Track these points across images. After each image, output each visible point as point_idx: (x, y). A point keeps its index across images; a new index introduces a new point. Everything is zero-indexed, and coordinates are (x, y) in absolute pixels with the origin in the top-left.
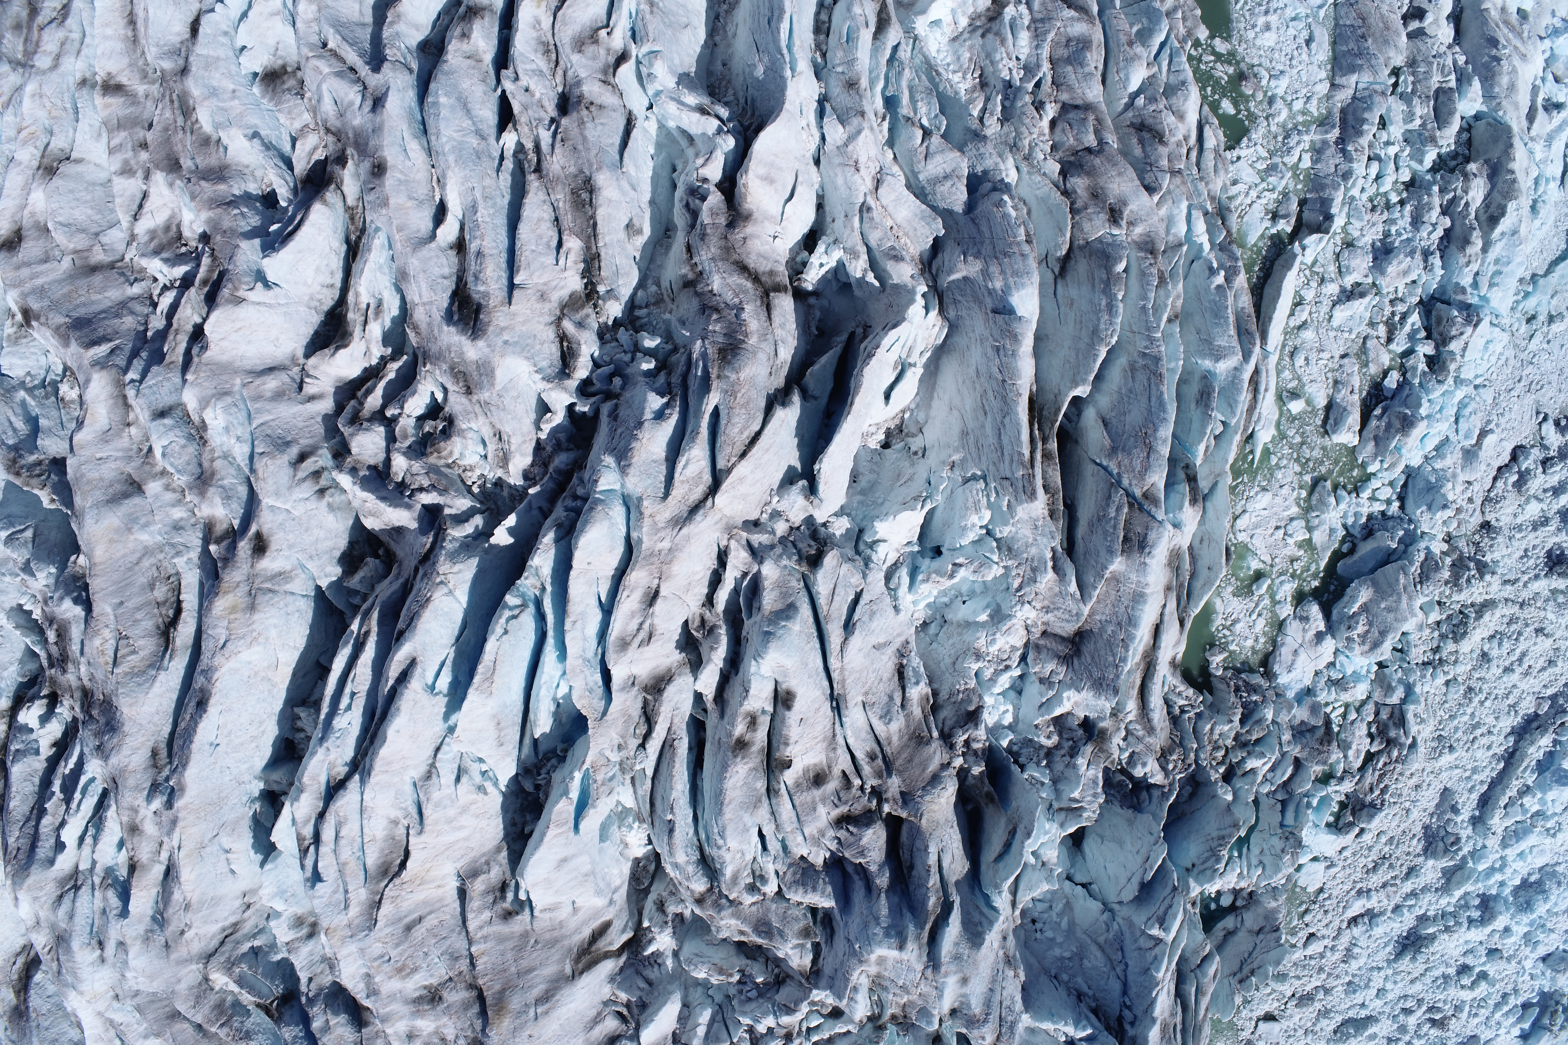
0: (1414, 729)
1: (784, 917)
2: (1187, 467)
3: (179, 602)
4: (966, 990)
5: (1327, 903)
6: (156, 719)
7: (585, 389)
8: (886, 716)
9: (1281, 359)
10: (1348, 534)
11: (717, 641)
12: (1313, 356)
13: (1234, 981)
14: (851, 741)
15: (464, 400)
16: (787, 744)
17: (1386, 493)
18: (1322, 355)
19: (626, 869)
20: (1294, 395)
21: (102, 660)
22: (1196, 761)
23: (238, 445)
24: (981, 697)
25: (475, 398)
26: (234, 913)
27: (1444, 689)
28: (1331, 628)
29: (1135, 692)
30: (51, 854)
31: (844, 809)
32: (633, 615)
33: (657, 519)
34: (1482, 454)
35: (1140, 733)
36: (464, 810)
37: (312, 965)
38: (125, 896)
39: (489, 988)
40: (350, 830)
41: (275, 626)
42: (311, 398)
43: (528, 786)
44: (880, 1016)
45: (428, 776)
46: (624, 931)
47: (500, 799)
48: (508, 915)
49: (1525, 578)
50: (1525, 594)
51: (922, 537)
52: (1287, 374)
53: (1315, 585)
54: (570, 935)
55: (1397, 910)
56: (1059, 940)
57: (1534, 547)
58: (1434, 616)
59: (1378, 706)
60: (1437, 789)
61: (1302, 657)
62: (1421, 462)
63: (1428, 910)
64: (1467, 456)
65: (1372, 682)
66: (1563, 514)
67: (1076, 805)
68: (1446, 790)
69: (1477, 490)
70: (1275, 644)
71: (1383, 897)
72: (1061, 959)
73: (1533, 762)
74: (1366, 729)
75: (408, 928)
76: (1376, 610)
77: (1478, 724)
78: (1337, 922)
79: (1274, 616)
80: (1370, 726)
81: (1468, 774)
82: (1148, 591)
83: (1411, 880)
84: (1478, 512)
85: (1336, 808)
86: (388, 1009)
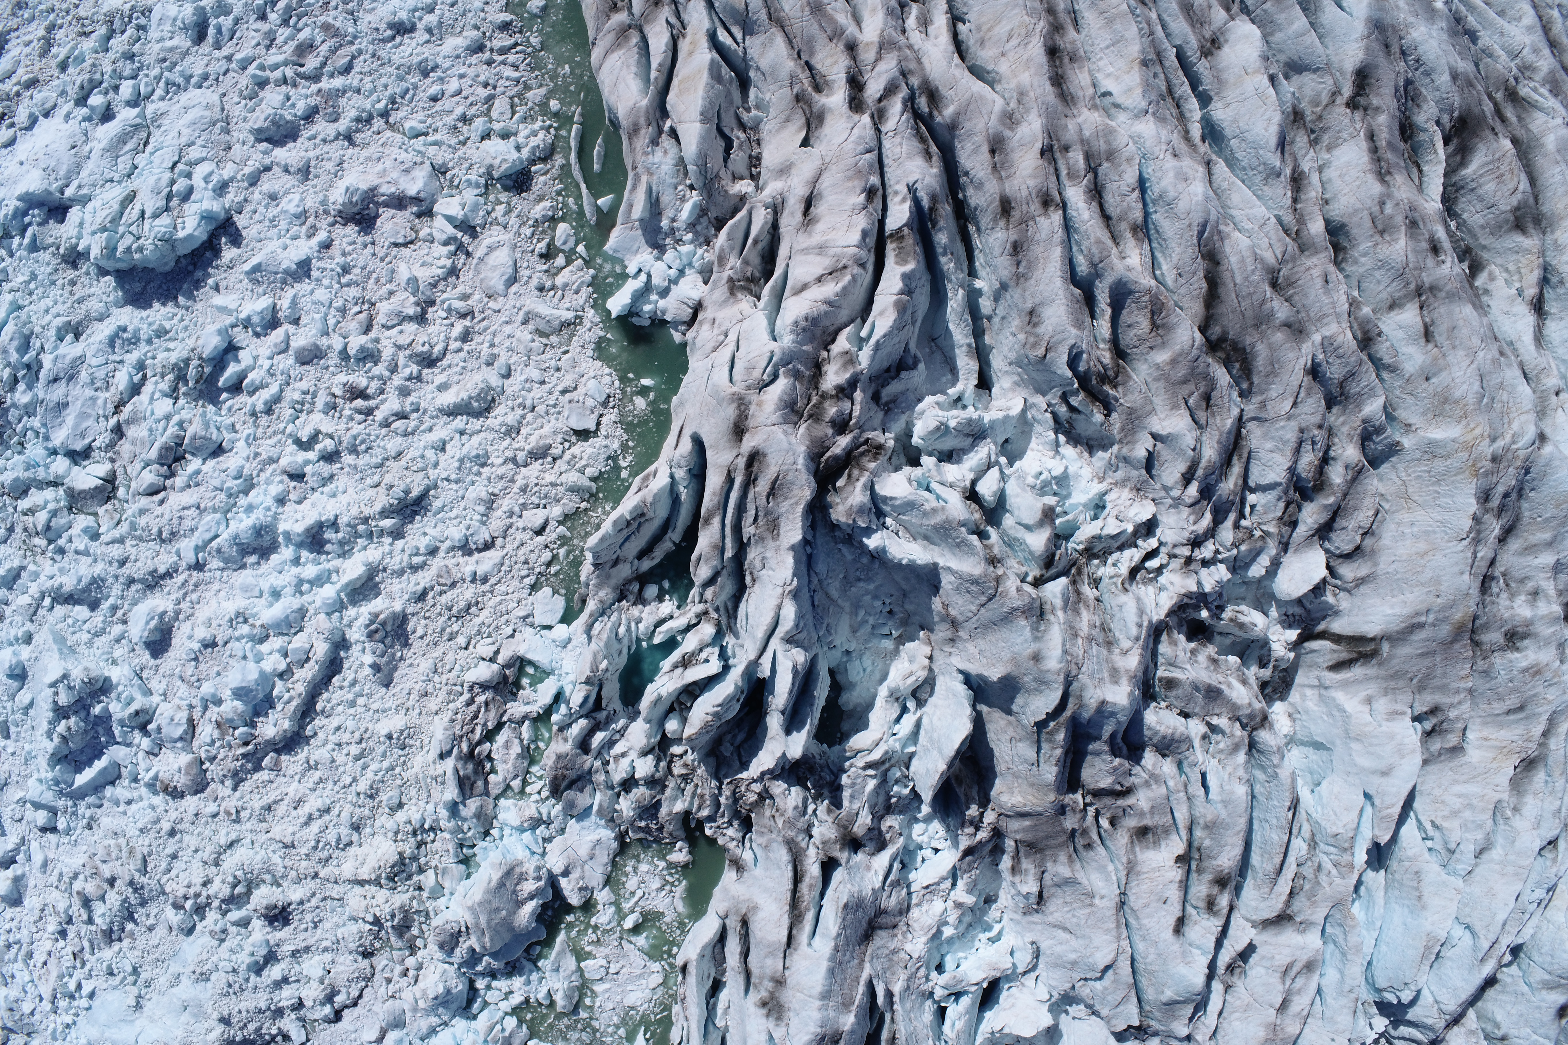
0: (446, 771)
1: (1189, 701)
4: (1033, 647)
5: (525, 573)
10: (535, 963)
16: (1179, 882)
17: (492, 997)
19: (1293, 697)
24: (957, 868)
27: (406, 801)
28: (554, 882)
31: (1121, 803)
32: (1299, 992)
34: (379, 1024)
36: (1455, 814)
39: (1465, 646)
45: (1482, 851)
46: (1314, 653)
47: (1416, 806)
48: (1434, 711)
49: (315, 902)
50: (313, 885)
53: (570, 918)
54: (1377, 677)
55: (433, 552)
56: (868, 598)
57: (306, 930)
58: (429, 879)
59: (487, 794)
60: (398, 689)
61: (583, 852)
62: (453, 1022)
63: (391, 544)
64: (398, 1023)
65: (495, 817)
66: (271, 958)
67: (871, 772)
68: (387, 686)
69: (382, 990)
70: (614, 863)
71: (454, 570)
72: (869, 580)
73: (279, 707)
74: (500, 767)
75: (1521, 708)
76: (510, 906)
77: (358, 758)
78: (510, 547)
79: (616, 892)
80: (493, 771)
81: (361, 701)
82: (818, 1003)
83: (420, 588)
84: (378, 968)
85: (525, 681)
86: (1552, 629)
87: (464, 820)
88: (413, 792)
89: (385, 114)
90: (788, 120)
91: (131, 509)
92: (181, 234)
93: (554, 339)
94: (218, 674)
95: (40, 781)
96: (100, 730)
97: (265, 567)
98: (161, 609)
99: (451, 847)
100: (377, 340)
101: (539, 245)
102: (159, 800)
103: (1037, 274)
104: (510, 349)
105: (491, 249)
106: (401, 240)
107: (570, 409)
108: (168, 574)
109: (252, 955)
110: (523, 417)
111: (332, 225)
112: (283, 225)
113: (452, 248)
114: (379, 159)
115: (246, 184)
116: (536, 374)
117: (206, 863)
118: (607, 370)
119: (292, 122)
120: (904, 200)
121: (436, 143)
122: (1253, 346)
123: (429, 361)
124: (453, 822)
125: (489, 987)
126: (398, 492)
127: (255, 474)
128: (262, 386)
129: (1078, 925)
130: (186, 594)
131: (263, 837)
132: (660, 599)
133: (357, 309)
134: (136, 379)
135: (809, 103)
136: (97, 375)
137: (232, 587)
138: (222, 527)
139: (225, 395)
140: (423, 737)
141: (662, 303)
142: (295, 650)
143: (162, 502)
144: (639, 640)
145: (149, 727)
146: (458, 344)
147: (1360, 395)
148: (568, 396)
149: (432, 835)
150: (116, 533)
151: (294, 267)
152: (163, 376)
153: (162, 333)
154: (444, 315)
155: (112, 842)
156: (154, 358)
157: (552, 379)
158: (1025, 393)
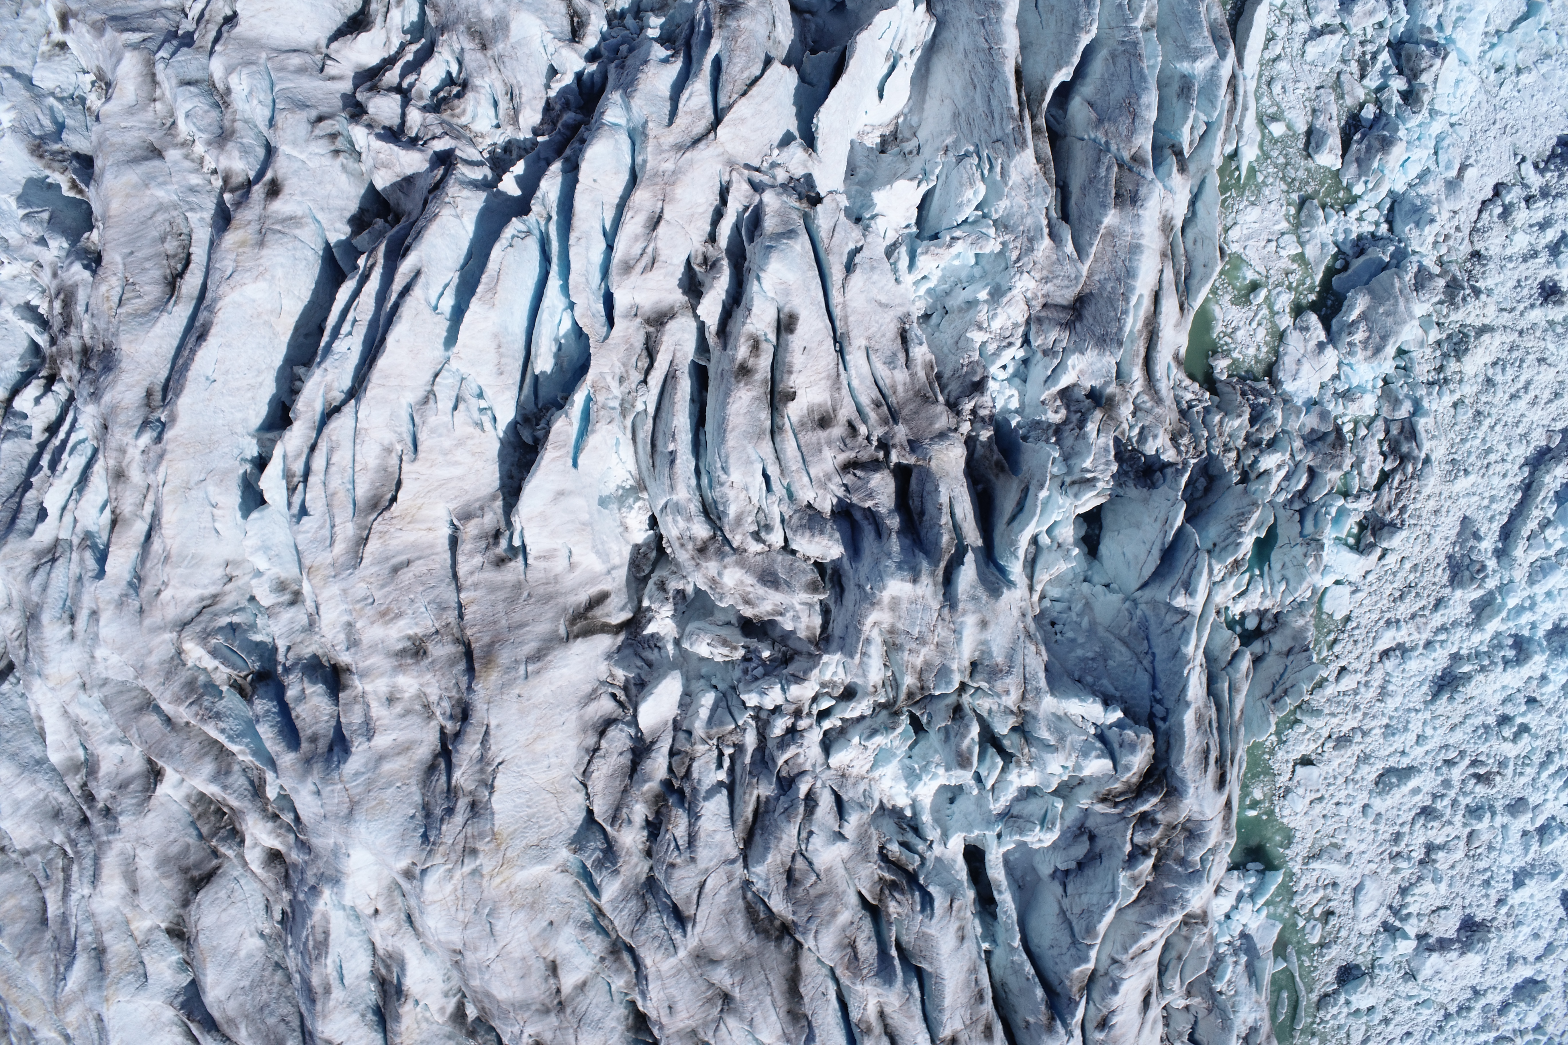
0: (1427, 446)
1: (791, 568)
2: (1173, 146)
3: (189, 255)
4: (987, 635)
5: (1357, 632)
6: (154, 360)
7: (593, 56)
8: (891, 363)
9: (1258, 87)
10: (1340, 252)
11: (720, 271)
12: (1290, 86)
13: (1267, 702)
14: (855, 383)
15: (479, 55)
16: (790, 372)
17: (1374, 215)
18: (1298, 85)
19: (626, 553)
20: (1274, 118)
21: (106, 307)
22: (1208, 449)
23: (259, 107)
24: (985, 368)
25: (489, 53)
26: (214, 583)
27: (1452, 411)
28: (1332, 338)
29: (1140, 361)
30: (31, 526)
31: (850, 455)
32: (636, 238)
33: (662, 140)
34: (1464, 185)
35: (1149, 405)
36: (461, 443)
37: (291, 632)
38: (102, 558)
39: (477, 640)
40: (342, 457)
41: (282, 265)
42: (332, 78)
43: (527, 437)
44: (895, 702)
45: (425, 401)
46: (622, 609)
47: (497, 445)
48: (500, 562)
49: (1521, 307)
50: (1522, 324)
51: (919, 222)
52: (1265, 100)
53: (1313, 298)
54: (566, 594)
55: (1429, 645)
56: (1081, 640)
57: (1526, 279)
58: (1434, 335)
59: (1387, 422)
60: (1456, 516)
61: (1306, 367)
62: (1405, 188)
63: (1461, 649)
64: (1450, 187)
65: (1379, 399)
67: (1089, 476)
68: (1465, 518)
69: (1463, 220)
70: (1278, 356)
71: (1413, 630)
72: (1084, 660)
73: (1552, 494)
74: (1376, 447)
75: (396, 570)
76: (1374, 317)
77: (1490, 449)
78: (1368, 655)
81: (1486, 502)
82: (1143, 242)
83: (1440, 611)
84: (1467, 241)
85: (1356, 531)
86: (368, 663)
87: (1408, 398)
88: (1447, 421)
89: (1447, 1016)
93: (1326, 843)
97: (1556, 618)
99: (1417, 369)
100: (1465, 825)
101: (1334, 923)
104: (1362, 830)
105: (1374, 915)
106: (1442, 913)
107: (1317, 783)
110: (1354, 773)
111: (1494, 919)
113: (1404, 912)
114: (1456, 979)
116: (1343, 811)
118: (1285, 820)
121: (1411, 998)
122: (750, 939)
123: (1427, 812)
124: (1416, 394)
126: (1459, 698)
129: (874, 313)
132: (1244, 616)
133: (1479, 851)
141: (1241, 886)
142: (1537, 546)
144: (1262, 576)
146: (1403, 830)
147: (626, 900)
148: (1318, 796)
149: (1432, 380)
154: (1413, 854)
157: (1330, 809)
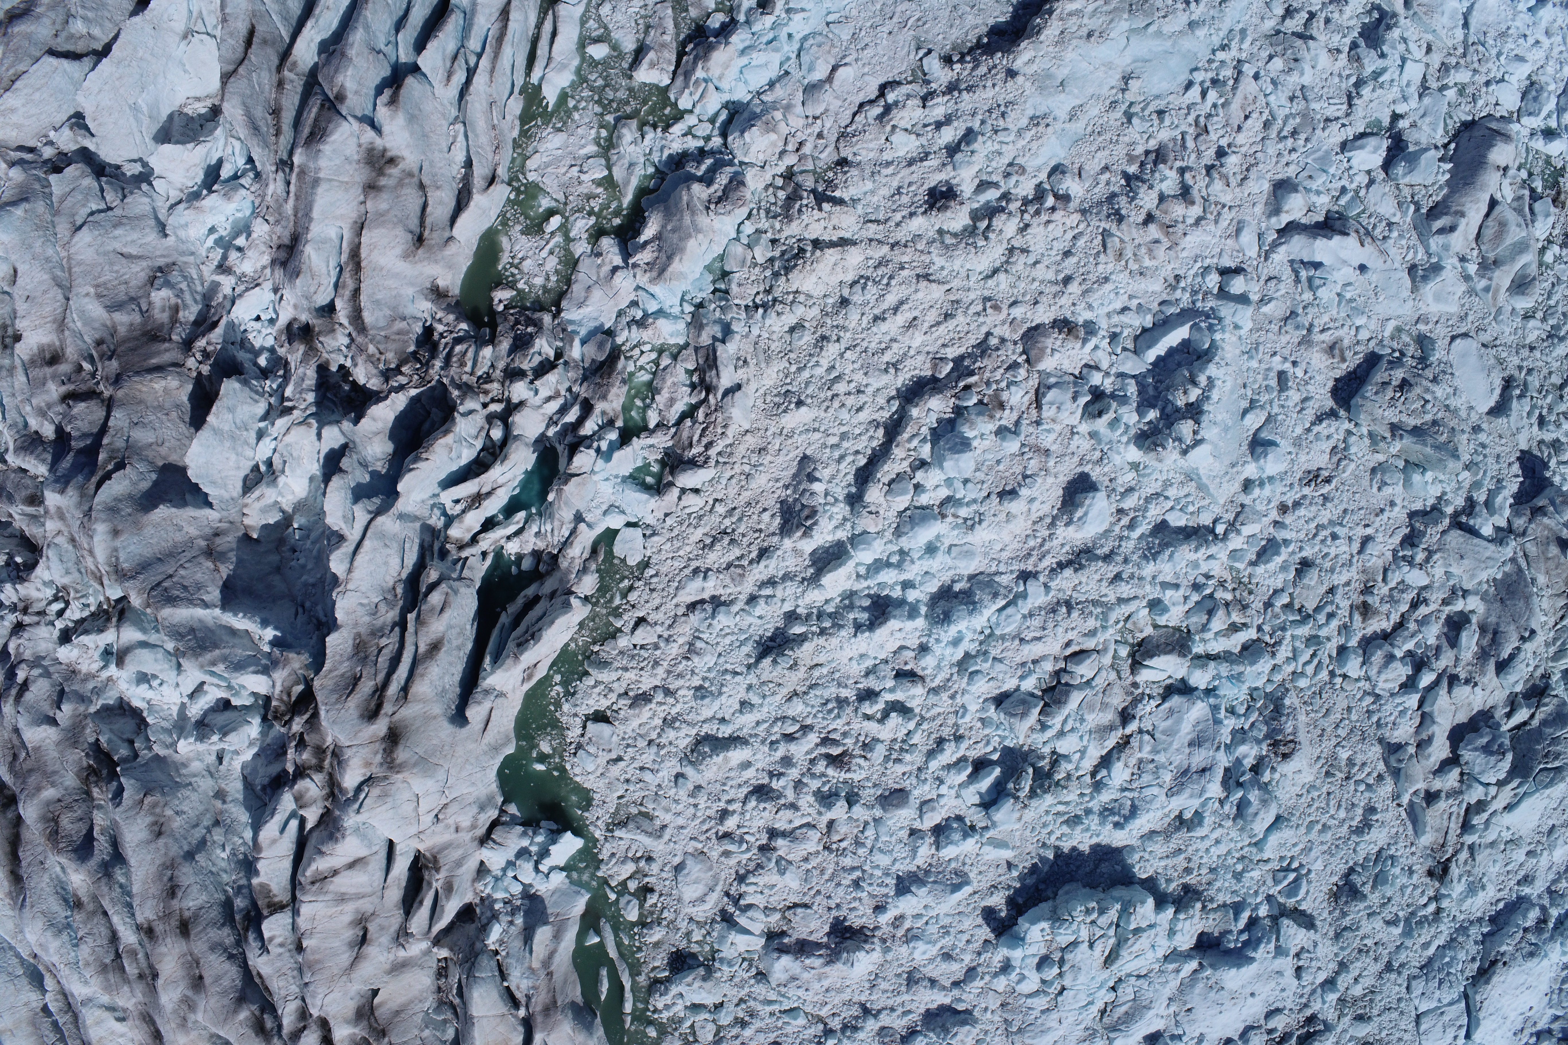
5: (654, 580)
10: (656, 171)
14: (79, 325)
16: (15, 318)
17: (705, 129)
20: (597, 40)
22: (437, 378)
27: (787, 337)
31: (71, 387)
34: (835, 86)
49: (898, 217)
50: (898, 236)
53: (617, 221)
55: (752, 599)
57: (910, 184)
58: (761, 254)
59: (696, 349)
60: (791, 455)
61: (597, 294)
62: (749, 97)
63: (797, 606)
64: (811, 89)
65: (688, 324)
66: (953, 150)
68: (805, 458)
69: (828, 125)
70: (569, 282)
71: (728, 581)
72: (306, 585)
73: (925, 430)
74: (682, 377)
76: (665, 234)
77: (838, 379)
78: (670, 605)
79: (568, 253)
80: (690, 373)
81: (834, 441)
83: (763, 563)
84: (831, 149)
85: (655, 468)
87: (719, 321)
88: (775, 346)
89: (829, 1032)
90: (397, 1013)
91: (1111, 634)
92: (1045, 925)
93: (634, 810)
94: (998, 462)
95: (1237, 327)
96: (1151, 391)
97: (946, 577)
98: (1071, 528)
99: (737, 290)
100: (820, 813)
101: (654, 901)
102: (1083, 316)
103: (153, 869)
104: (677, 802)
105: (702, 900)
106: (799, 910)
107: (610, 742)
108: (1061, 566)
109: (972, 152)
110: (659, 736)
111: (876, 928)
112: (933, 929)
114: (827, 991)
115: (979, 969)
116: (648, 776)
117: (1025, 251)
118: (578, 779)
119: (928, 1030)
120: (271, 939)
121: (770, 1002)
123: (761, 792)
124: (728, 317)
125: (707, 139)
126: (785, 662)
127: (955, 677)
128: (948, 767)
129: (111, 264)
130: (1041, 545)
131: (955, 283)
132: (520, 557)
133: (843, 845)
134: (1104, 772)
135: (372, 1029)
136: (1151, 777)
137: (986, 554)
138: (994, 619)
139: (995, 757)
140: (763, 406)
141: (525, 843)
142: (904, 492)
143: (1068, 644)
144: (540, 514)
145: (1088, 398)
146: (731, 808)
148: (614, 756)
149: (757, 301)
150: (1126, 609)
151: (913, 889)
152: (1069, 777)
153: (1074, 821)
154: (747, 837)
155: (1147, 263)
156: (1082, 795)
157: (632, 772)
158: (177, 757)
